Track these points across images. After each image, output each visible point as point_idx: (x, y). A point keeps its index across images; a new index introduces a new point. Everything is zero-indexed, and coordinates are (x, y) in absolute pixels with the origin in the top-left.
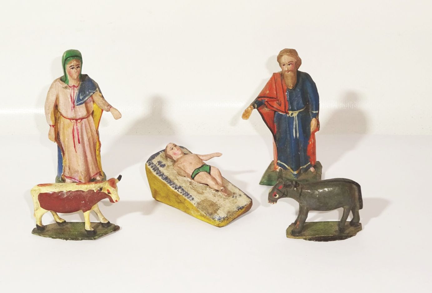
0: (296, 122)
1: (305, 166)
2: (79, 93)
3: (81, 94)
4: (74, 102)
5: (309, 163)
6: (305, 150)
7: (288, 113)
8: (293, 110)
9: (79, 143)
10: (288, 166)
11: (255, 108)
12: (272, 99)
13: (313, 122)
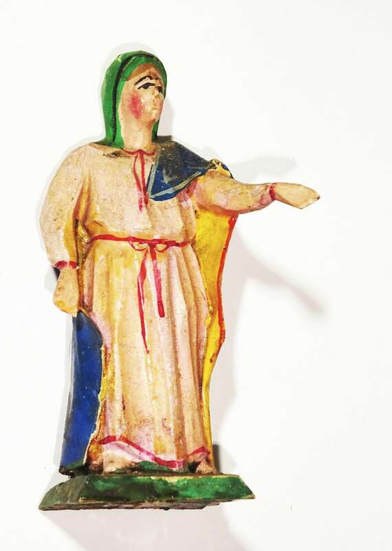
2: (160, 168)
3: (164, 171)
4: (145, 189)
9: (162, 314)
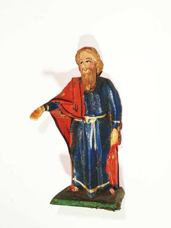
0: (93, 129)
1: (103, 186)
5: (108, 183)
6: (104, 166)
7: (85, 119)
8: (90, 114)
10: (84, 185)
11: (46, 110)
12: (67, 103)
13: (114, 134)
